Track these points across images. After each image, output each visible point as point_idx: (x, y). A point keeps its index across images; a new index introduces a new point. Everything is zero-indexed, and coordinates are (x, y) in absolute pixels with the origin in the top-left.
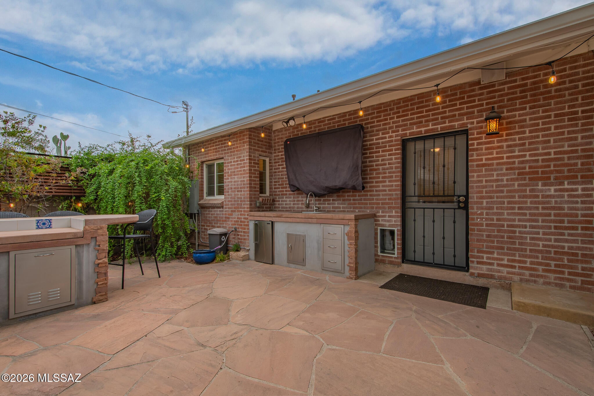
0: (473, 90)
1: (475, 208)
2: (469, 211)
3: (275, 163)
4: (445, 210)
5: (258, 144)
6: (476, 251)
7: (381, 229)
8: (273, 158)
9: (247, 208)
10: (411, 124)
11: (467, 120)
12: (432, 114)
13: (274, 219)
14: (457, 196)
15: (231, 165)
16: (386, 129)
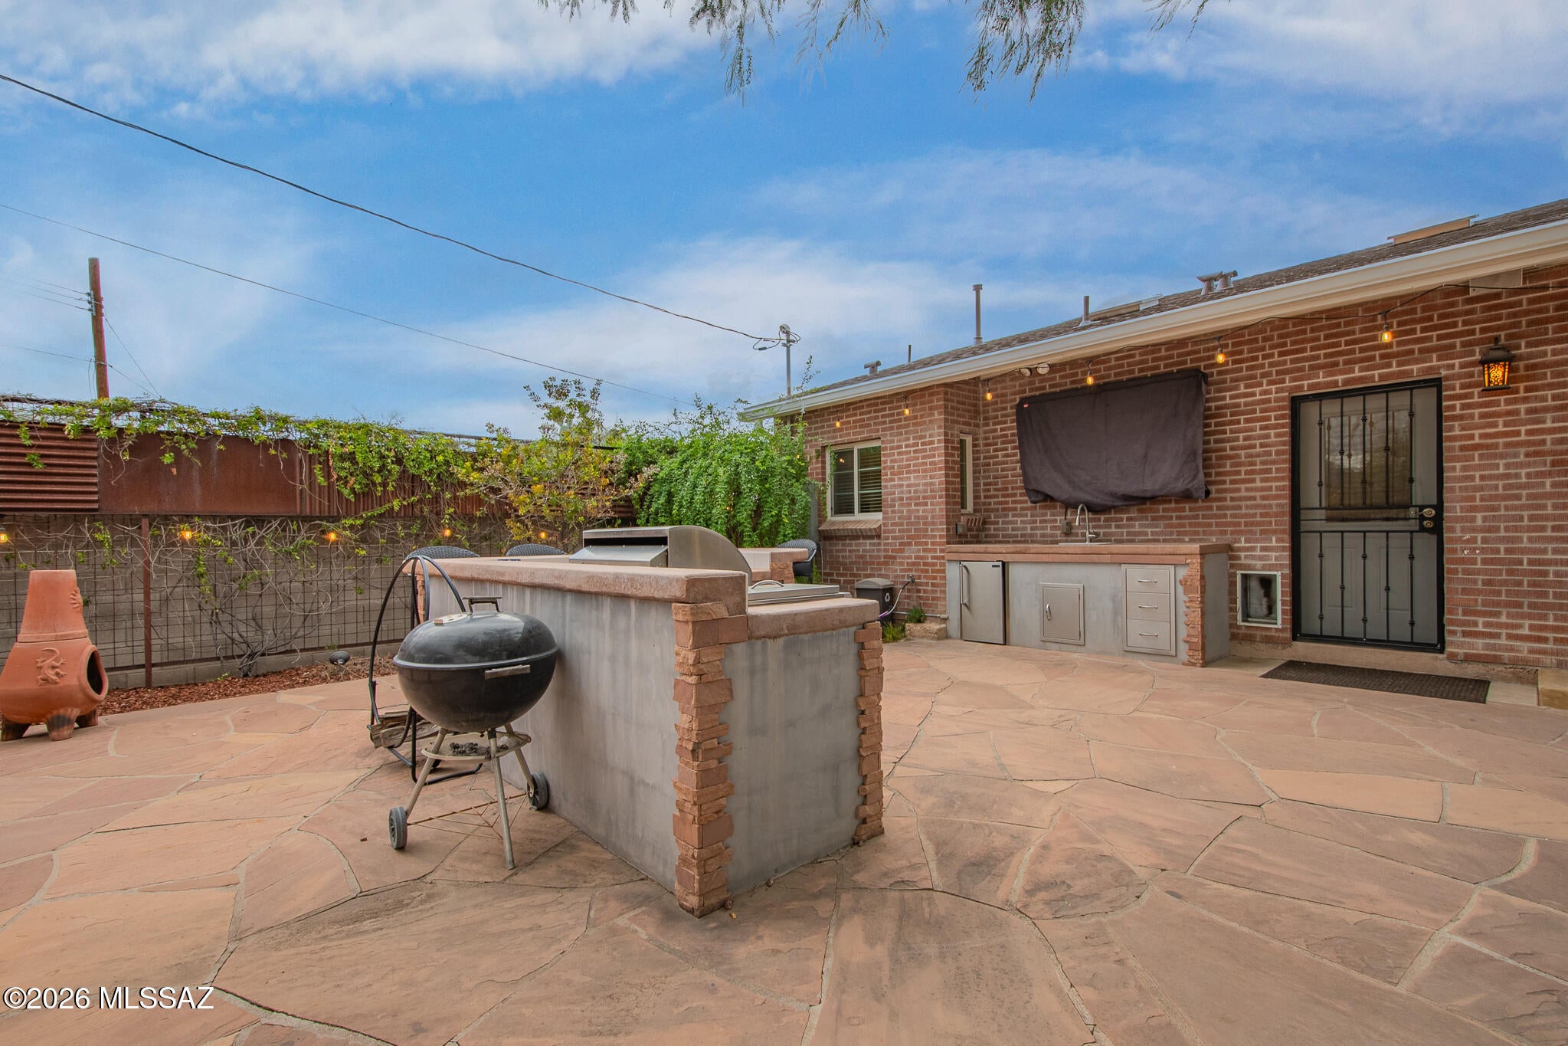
0: (1453, 304)
1: (1458, 530)
2: (1445, 535)
3: (986, 445)
4: (1390, 534)
5: (958, 409)
6: (1460, 612)
7: (1242, 575)
8: (982, 436)
9: (941, 537)
10: (1311, 368)
11: (1438, 360)
12: (1360, 348)
13: (1007, 558)
14: (1416, 506)
15: (900, 454)
16: (1253, 377)
